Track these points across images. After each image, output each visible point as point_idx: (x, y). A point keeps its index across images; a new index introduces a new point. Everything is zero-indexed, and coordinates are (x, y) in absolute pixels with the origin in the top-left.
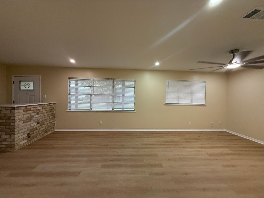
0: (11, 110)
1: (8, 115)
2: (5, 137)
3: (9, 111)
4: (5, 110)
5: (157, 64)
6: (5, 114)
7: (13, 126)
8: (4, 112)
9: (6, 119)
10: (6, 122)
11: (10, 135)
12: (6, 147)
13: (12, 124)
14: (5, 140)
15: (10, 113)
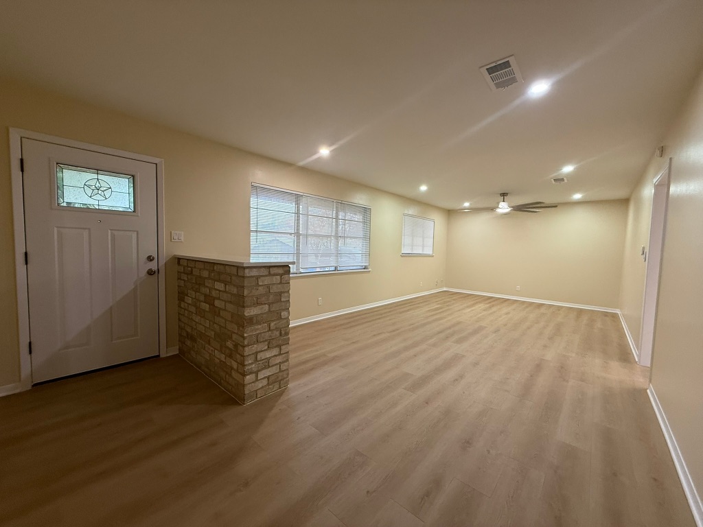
0: (281, 275)
1: (275, 289)
2: (268, 354)
3: (279, 277)
4: (266, 276)
5: (424, 188)
6: (268, 287)
7: (285, 321)
8: (267, 281)
9: (270, 302)
10: (269, 310)
11: (280, 346)
12: (268, 384)
13: (284, 314)
14: (267, 364)
15: (279, 284)
